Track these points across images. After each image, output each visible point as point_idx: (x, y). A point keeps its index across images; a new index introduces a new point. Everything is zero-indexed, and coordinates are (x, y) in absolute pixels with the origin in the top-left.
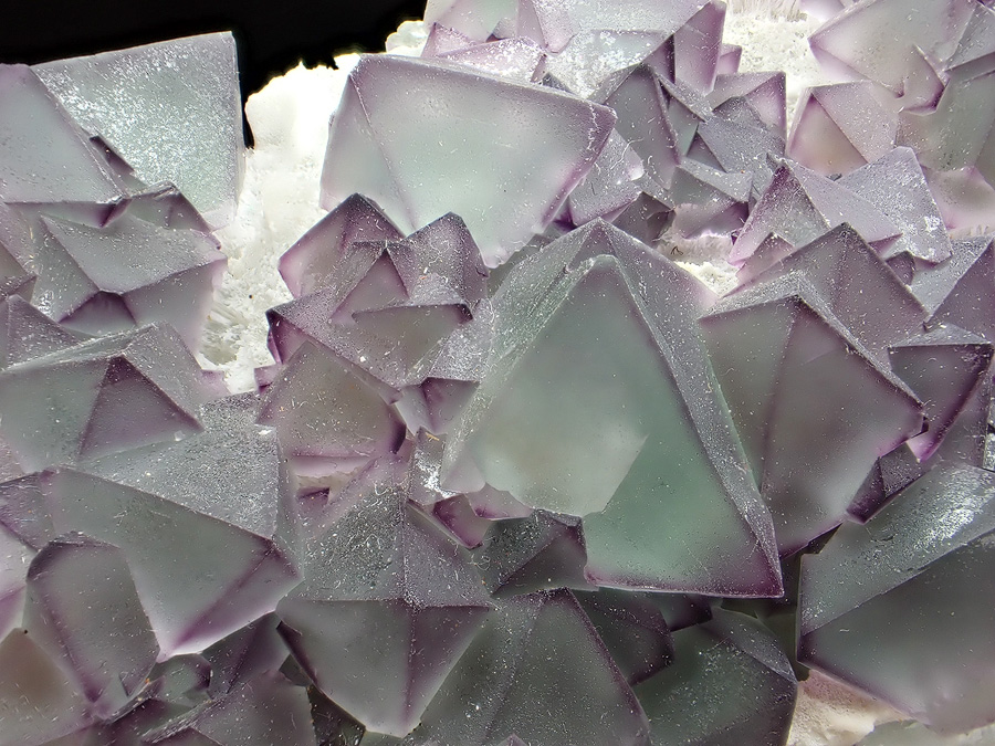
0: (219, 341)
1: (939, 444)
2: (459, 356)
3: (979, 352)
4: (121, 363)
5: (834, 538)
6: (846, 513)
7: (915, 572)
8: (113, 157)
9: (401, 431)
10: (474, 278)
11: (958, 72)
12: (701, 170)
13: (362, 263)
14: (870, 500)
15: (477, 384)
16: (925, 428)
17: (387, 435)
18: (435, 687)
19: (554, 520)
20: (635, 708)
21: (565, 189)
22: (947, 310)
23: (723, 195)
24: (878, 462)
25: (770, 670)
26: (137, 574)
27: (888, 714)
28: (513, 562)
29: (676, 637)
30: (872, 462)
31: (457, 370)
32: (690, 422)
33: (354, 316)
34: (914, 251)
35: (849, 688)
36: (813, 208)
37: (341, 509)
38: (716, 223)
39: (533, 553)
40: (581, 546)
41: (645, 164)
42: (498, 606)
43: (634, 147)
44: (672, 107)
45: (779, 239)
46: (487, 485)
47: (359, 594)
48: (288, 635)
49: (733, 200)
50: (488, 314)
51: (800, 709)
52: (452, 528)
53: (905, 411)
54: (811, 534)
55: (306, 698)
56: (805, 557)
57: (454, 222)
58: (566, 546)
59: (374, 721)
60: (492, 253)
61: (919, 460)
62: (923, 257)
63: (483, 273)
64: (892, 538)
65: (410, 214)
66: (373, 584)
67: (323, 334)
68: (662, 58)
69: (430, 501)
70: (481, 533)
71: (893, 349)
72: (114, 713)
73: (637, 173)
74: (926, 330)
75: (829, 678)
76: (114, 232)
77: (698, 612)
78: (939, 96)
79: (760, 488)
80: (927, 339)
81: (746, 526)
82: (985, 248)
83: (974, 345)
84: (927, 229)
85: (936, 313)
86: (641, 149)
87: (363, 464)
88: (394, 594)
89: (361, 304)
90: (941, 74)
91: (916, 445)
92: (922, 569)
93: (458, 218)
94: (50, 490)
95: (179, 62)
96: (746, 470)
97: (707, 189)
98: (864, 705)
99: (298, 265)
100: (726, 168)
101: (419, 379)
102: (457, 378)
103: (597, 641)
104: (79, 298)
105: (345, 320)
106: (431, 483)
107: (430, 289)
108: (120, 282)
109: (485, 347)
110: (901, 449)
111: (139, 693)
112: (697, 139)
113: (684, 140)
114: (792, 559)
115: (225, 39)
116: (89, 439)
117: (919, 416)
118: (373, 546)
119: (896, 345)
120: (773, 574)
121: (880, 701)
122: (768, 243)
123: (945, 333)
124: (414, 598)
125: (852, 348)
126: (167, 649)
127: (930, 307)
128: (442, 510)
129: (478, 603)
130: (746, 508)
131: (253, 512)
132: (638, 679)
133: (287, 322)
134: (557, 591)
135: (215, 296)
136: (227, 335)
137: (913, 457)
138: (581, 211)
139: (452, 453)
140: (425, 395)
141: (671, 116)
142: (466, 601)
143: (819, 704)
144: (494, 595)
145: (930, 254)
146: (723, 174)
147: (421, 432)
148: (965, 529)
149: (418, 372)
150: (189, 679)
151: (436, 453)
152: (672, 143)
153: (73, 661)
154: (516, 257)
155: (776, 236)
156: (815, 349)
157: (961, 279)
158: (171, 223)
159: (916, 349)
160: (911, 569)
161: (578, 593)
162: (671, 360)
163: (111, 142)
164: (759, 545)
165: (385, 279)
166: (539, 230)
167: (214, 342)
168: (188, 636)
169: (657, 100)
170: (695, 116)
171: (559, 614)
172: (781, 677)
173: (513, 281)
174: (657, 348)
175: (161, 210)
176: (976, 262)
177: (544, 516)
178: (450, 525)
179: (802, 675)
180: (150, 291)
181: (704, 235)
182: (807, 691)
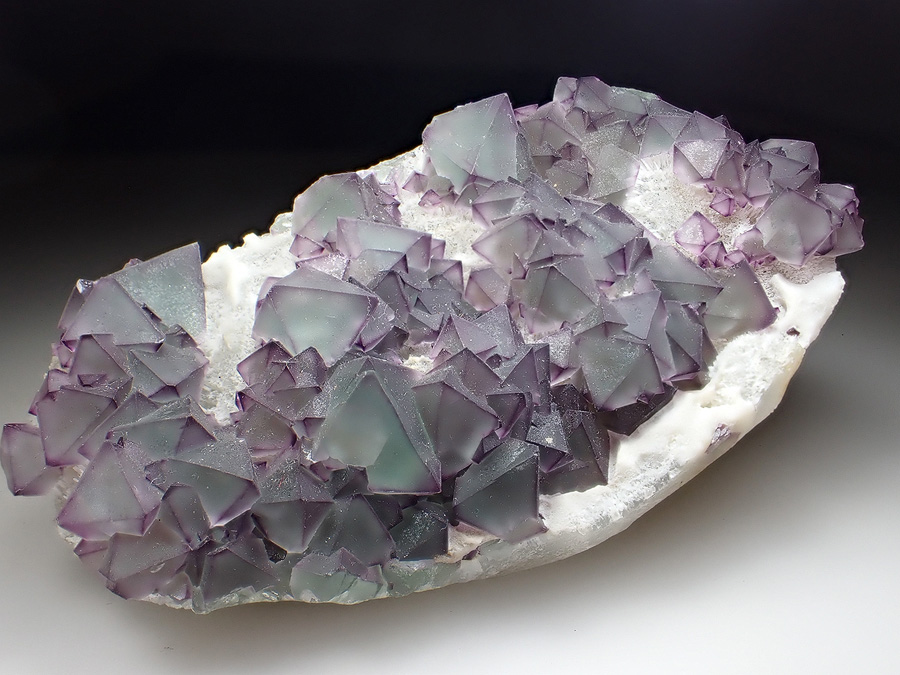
0: (207, 398)
1: (507, 433)
2: (317, 408)
3: (520, 396)
4: (191, 418)
5: (468, 471)
6: (472, 460)
8: (153, 316)
9: (295, 437)
10: (322, 372)
11: (533, 264)
12: (420, 315)
13: (276, 372)
14: (479, 455)
15: (325, 418)
16: (501, 426)
17: (289, 439)
18: (313, 534)
19: (355, 469)
20: (389, 538)
21: (360, 330)
22: (510, 378)
23: (428, 327)
24: (482, 440)
26: (200, 497)
27: (489, 537)
28: (340, 486)
29: (404, 511)
30: (479, 441)
31: (317, 414)
33: (274, 393)
34: (501, 353)
35: (473, 527)
36: (459, 338)
37: (272, 469)
38: (427, 338)
39: (348, 481)
40: (366, 477)
41: (395, 313)
42: (336, 502)
43: (390, 306)
44: (406, 288)
45: (446, 351)
46: (330, 457)
47: (285, 499)
48: (256, 518)
49: (432, 329)
50: (329, 388)
53: (493, 420)
55: (263, 542)
56: (457, 479)
57: (312, 350)
58: (360, 478)
59: (290, 550)
60: (329, 361)
61: (500, 438)
62: (505, 356)
63: (325, 369)
64: (488, 469)
65: (294, 347)
66: (289, 495)
67: (263, 401)
68: (401, 264)
69: (308, 465)
70: (328, 476)
71: (488, 396)
72: (197, 546)
73: (392, 317)
74: (501, 387)
75: (466, 525)
76: (161, 355)
77: (413, 501)
78: (525, 274)
79: (435, 453)
80: (501, 391)
82: (529, 351)
83: (519, 393)
84: (507, 343)
85: (505, 380)
86: (393, 307)
87: (280, 452)
88: (297, 498)
89: (278, 388)
90: (525, 266)
91: (499, 433)
92: (496, 480)
93: (314, 348)
94: (165, 467)
95: (175, 262)
96: (430, 444)
97: (421, 324)
98: (479, 534)
99: (246, 368)
100: (431, 313)
101: (302, 418)
102: (317, 417)
104: (156, 389)
105: (271, 394)
106: (308, 458)
107: (304, 380)
108: (173, 381)
109: (327, 403)
110: (492, 434)
111: (205, 539)
112: (418, 300)
113: (412, 300)
115: (195, 245)
116: (179, 447)
117: (498, 422)
118: (288, 482)
119: (489, 394)
121: (485, 532)
122: (443, 353)
123: (509, 388)
124: (305, 499)
126: (213, 523)
127: (503, 378)
128: (313, 467)
129: (328, 501)
130: (426, 461)
131: (243, 472)
132: (390, 527)
133: (247, 396)
134: (357, 495)
135: (205, 379)
136: (211, 396)
137: (497, 437)
138: (366, 340)
139: (316, 446)
140: (305, 424)
141: (406, 291)
142: (323, 500)
143: (461, 534)
144: (334, 498)
145: (507, 355)
146: (429, 316)
147: (303, 437)
148: (512, 464)
149: (301, 415)
150: (223, 535)
151: (310, 446)
152: (407, 303)
153: (180, 529)
154: (338, 363)
155: (445, 349)
157: (518, 365)
158: (183, 345)
159: (497, 396)
160: (492, 480)
161: (367, 496)
162: (397, 408)
163: (150, 307)
165: (287, 377)
166: (348, 349)
168: (221, 519)
169: (399, 286)
171: (358, 503)
172: (442, 522)
173: (337, 374)
174: (391, 403)
175: (178, 340)
176: (525, 357)
177: (351, 468)
178: (317, 473)
179: (454, 525)
180: (185, 382)
181: (423, 343)
182: (458, 530)
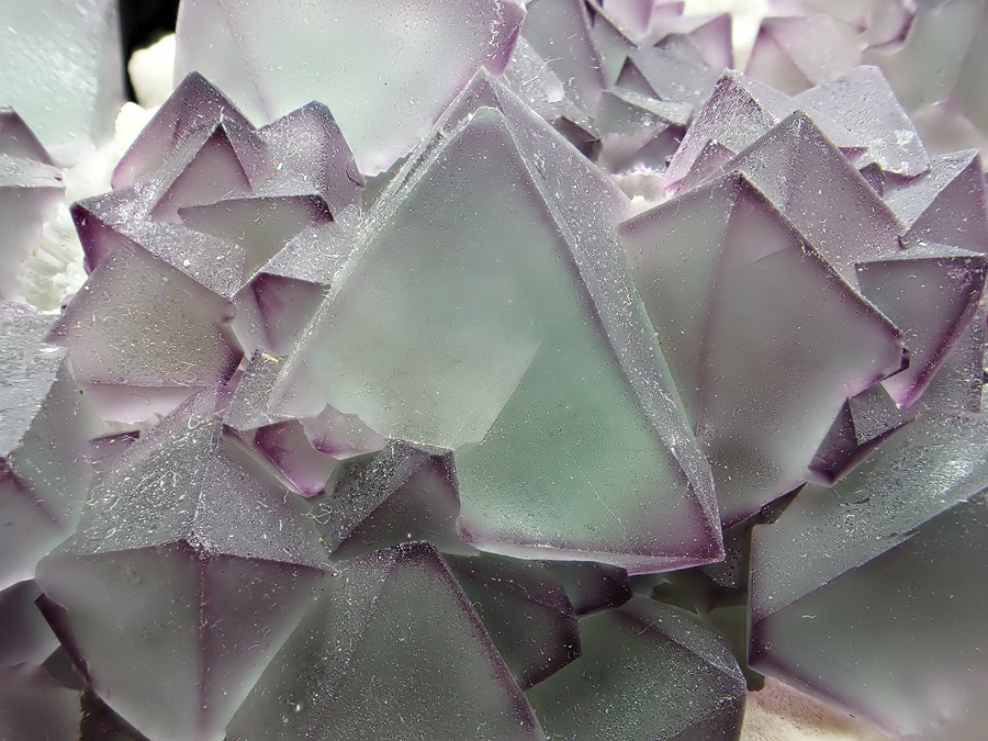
1: (925, 387)
2: (301, 258)
3: (970, 267)
5: (794, 504)
6: (809, 471)
7: (899, 539)
12: (631, 96)
14: (838, 452)
15: (328, 287)
16: (906, 365)
19: (417, 452)
20: (527, 719)
22: (927, 224)
23: (655, 118)
24: (847, 405)
25: (709, 665)
28: (360, 510)
29: (585, 625)
30: (839, 404)
31: (302, 270)
32: (597, 322)
33: (181, 212)
34: (884, 165)
35: (818, 701)
36: (759, 110)
37: (144, 451)
39: (386, 494)
40: (451, 486)
41: (566, 87)
42: (337, 570)
43: (552, 66)
44: (597, 25)
45: (719, 146)
46: (329, 407)
47: (134, 542)
48: (52, 613)
49: (667, 122)
50: (356, 219)
51: (751, 727)
52: (282, 467)
53: (875, 340)
54: (765, 497)
55: (77, 705)
56: (757, 529)
57: (320, 114)
58: (431, 486)
60: (369, 158)
61: (898, 406)
62: (895, 171)
63: (356, 181)
64: (868, 500)
65: (263, 104)
66: (154, 527)
69: (250, 427)
70: (323, 478)
71: (861, 265)
73: (556, 95)
74: (902, 247)
75: (790, 688)
77: (613, 589)
78: (906, 28)
79: (694, 429)
80: (904, 255)
81: (673, 462)
82: (969, 162)
83: (962, 258)
84: (898, 142)
85: (914, 227)
86: (561, 69)
88: (175, 536)
89: (191, 198)
90: (908, 4)
91: (895, 389)
92: (909, 533)
93: (325, 107)
96: (675, 401)
97: (639, 112)
98: (838, 724)
100: (661, 96)
102: (301, 278)
103: (473, 619)
105: (169, 218)
109: (345, 250)
110: (873, 392)
112: (628, 64)
113: (613, 64)
114: (740, 532)
117: (898, 347)
118: (168, 484)
119: (865, 261)
120: (710, 529)
121: (859, 719)
122: (707, 153)
123: (924, 249)
124: (204, 541)
125: (809, 248)
127: (906, 221)
128: (267, 439)
129: (307, 562)
130: (674, 441)
132: (533, 678)
133: (94, 218)
134: (415, 547)
135: (46, 232)
137: (891, 402)
140: (258, 298)
141: (597, 35)
142: (288, 556)
143: (777, 719)
144: (335, 556)
145: (904, 168)
146: (657, 102)
148: (963, 484)
152: (597, 63)
155: (715, 142)
156: (761, 245)
157: (942, 192)
159: (891, 264)
160: (894, 534)
161: (451, 559)
164: (691, 488)
165: (225, 167)
167: (42, 286)
169: (580, 14)
170: (625, 39)
171: (416, 577)
172: (723, 674)
174: (553, 227)
176: (960, 176)
177: (403, 448)
178: (278, 462)
179: (756, 684)
182: (761, 703)
